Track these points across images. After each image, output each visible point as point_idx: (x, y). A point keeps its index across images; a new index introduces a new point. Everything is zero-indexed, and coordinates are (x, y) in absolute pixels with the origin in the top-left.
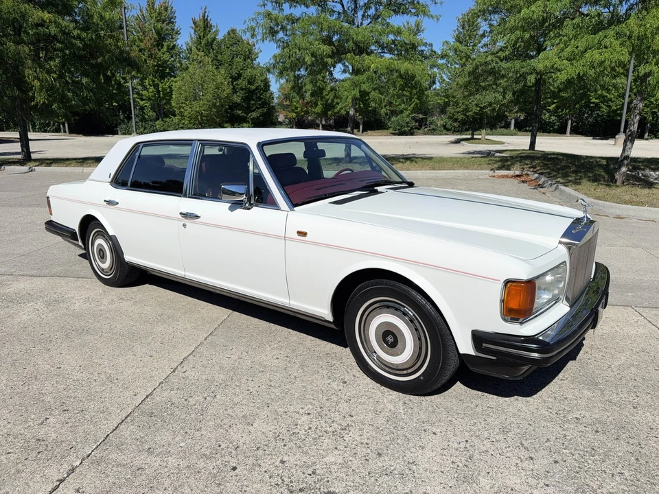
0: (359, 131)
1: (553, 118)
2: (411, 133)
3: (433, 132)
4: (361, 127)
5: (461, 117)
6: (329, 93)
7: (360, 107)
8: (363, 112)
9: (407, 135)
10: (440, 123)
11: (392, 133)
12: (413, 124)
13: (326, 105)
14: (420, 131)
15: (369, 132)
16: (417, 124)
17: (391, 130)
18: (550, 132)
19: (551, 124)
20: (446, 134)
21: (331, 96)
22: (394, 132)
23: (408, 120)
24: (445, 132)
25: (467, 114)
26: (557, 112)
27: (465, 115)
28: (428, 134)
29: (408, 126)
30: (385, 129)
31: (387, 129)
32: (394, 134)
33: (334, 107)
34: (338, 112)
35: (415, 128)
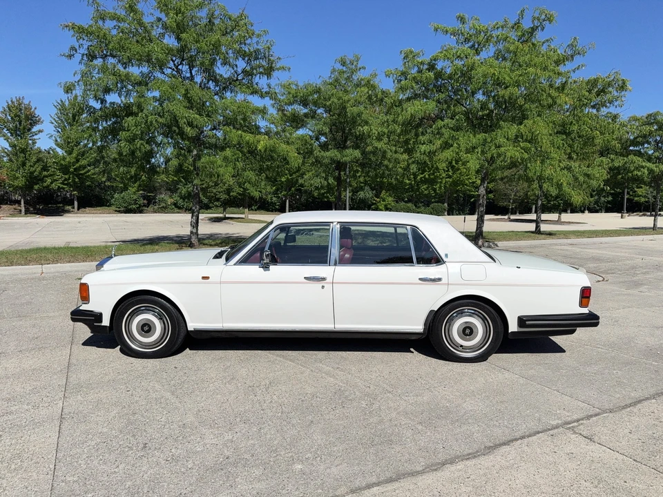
0: (74, 208)
1: (274, 199)
2: (139, 210)
3: (164, 210)
4: (76, 203)
5: (223, 197)
6: (34, 164)
7: (74, 181)
8: (77, 187)
9: (135, 213)
10: (170, 201)
11: (116, 211)
12: (142, 201)
13: (30, 177)
14: (149, 209)
15: (88, 209)
16: (145, 202)
17: (113, 208)
18: (272, 211)
19: (273, 204)
20: (179, 213)
21: (38, 168)
22: (117, 209)
23: (135, 197)
24: (176, 210)
25: (231, 194)
26: (276, 194)
27: (229, 195)
28: (159, 212)
29: (136, 204)
30: (106, 206)
31: (109, 206)
32: (120, 212)
33: (42, 180)
34: (48, 186)
35: (144, 206)
